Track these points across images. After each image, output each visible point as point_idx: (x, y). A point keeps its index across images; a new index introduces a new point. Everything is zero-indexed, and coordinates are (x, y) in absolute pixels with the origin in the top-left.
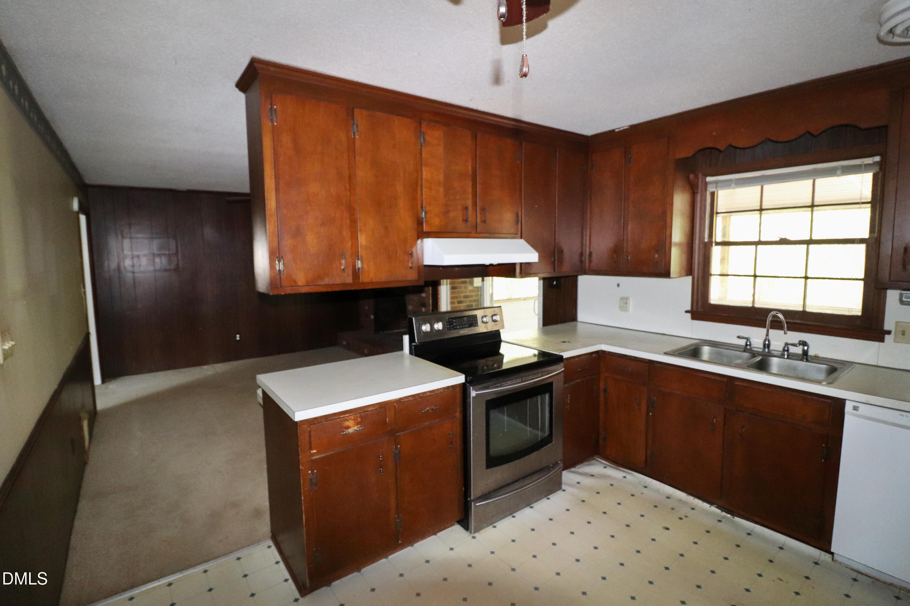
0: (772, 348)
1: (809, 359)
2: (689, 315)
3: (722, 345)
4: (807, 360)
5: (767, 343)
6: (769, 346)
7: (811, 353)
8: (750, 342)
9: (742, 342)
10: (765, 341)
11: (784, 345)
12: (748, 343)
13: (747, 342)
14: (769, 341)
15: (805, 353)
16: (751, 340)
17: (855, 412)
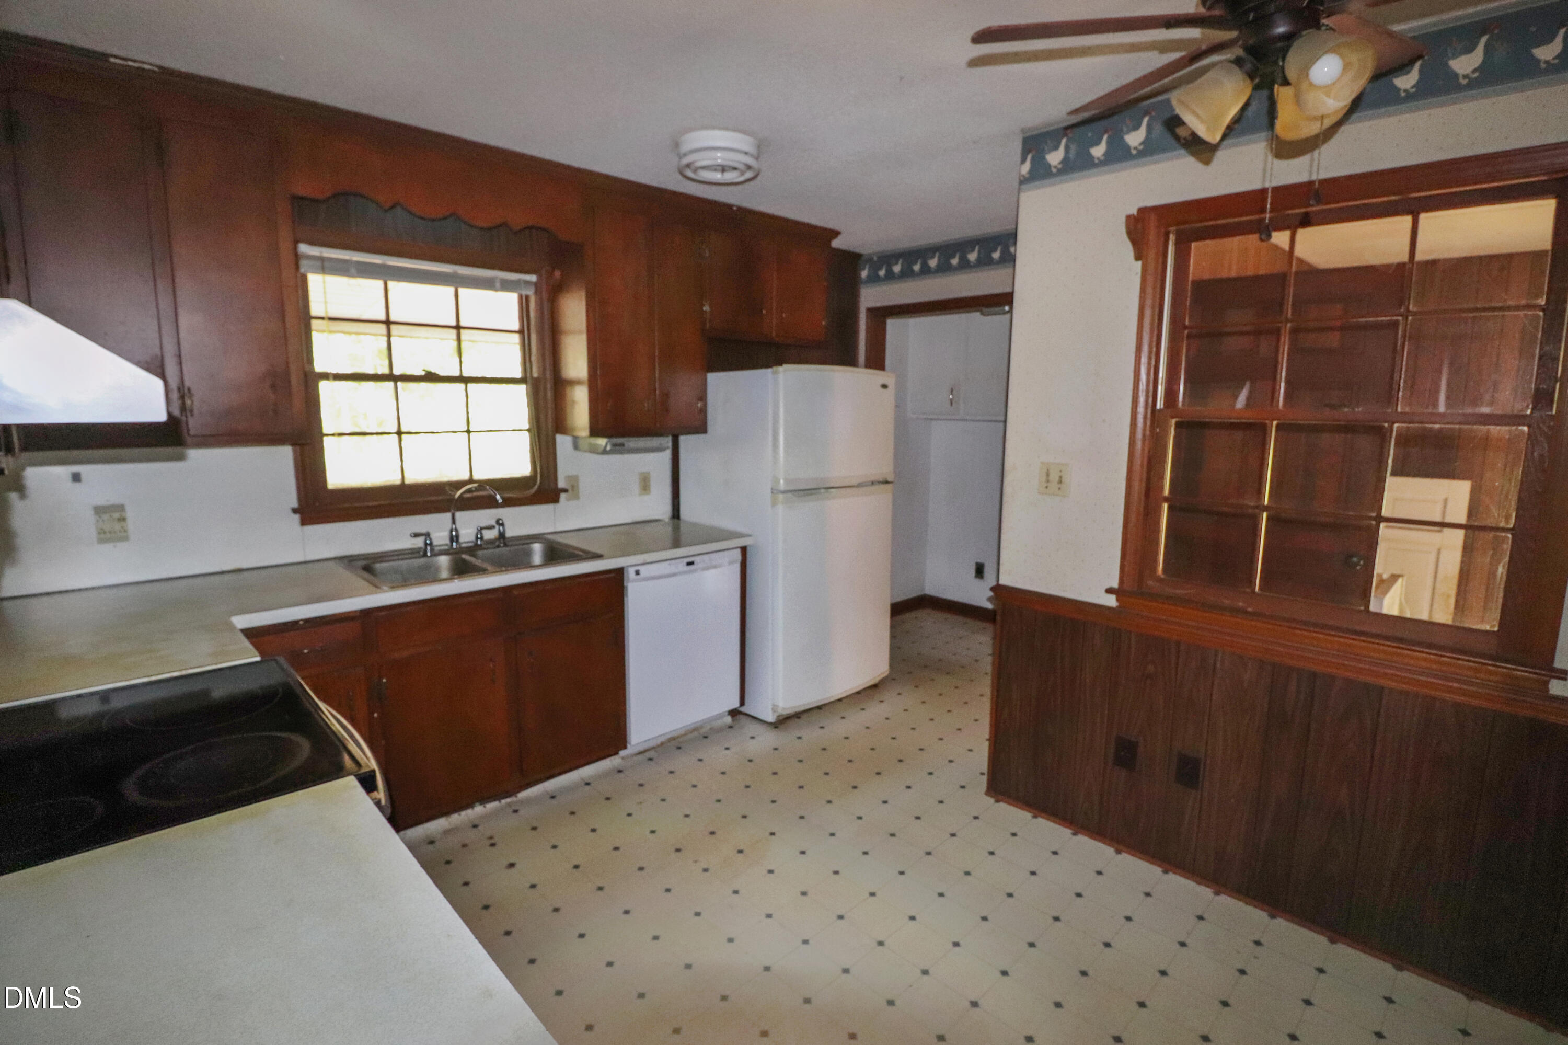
0: (461, 540)
1: (508, 543)
2: (297, 517)
3: (385, 556)
4: (506, 545)
5: (454, 533)
6: (457, 536)
7: (509, 534)
8: (430, 540)
9: (419, 542)
10: (451, 531)
11: (475, 531)
12: (428, 542)
13: (426, 541)
14: (456, 530)
15: (502, 535)
16: (432, 536)
17: (638, 577)
